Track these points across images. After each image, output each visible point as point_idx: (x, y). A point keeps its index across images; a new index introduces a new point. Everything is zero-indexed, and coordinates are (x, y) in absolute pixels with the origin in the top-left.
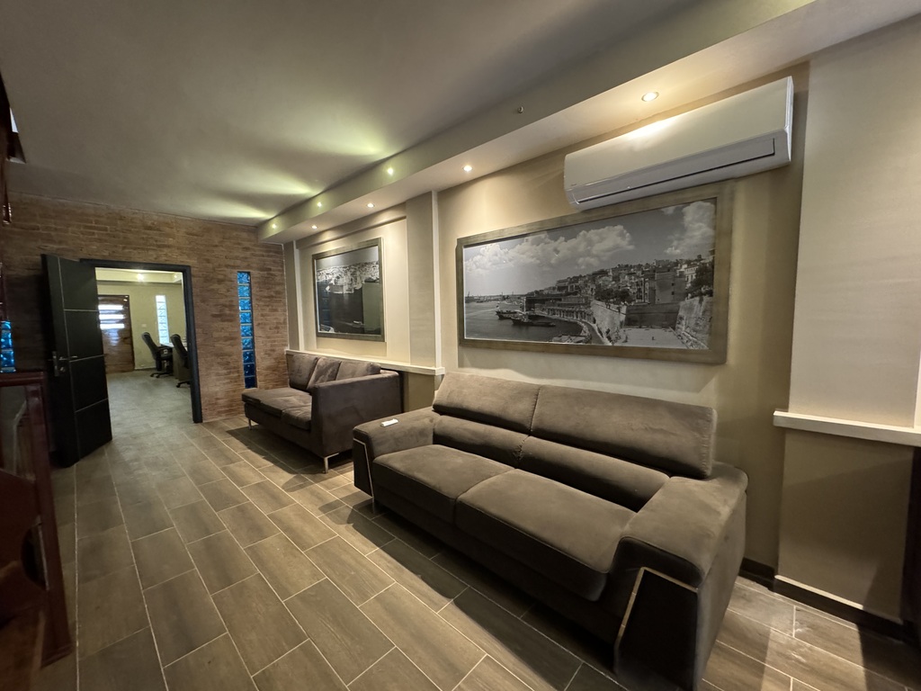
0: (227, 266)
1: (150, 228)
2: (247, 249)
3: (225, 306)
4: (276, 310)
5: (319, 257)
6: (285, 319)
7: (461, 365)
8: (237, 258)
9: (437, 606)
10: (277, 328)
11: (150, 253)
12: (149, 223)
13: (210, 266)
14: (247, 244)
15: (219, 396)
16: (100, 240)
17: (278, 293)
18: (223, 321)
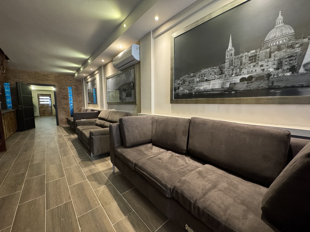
0: (65, 85)
1: (45, 75)
2: (71, 81)
3: (65, 95)
4: (80, 97)
5: (87, 82)
6: (82, 100)
7: (108, 109)
8: (68, 83)
9: (72, 149)
10: (80, 102)
11: (45, 82)
12: (44, 74)
13: (61, 85)
14: (71, 79)
15: (64, 119)
16: (32, 79)
17: (80, 92)
18: (64, 99)
